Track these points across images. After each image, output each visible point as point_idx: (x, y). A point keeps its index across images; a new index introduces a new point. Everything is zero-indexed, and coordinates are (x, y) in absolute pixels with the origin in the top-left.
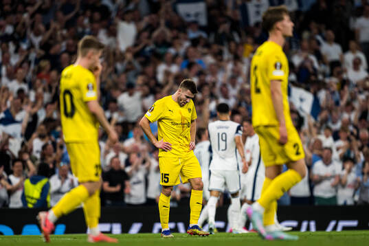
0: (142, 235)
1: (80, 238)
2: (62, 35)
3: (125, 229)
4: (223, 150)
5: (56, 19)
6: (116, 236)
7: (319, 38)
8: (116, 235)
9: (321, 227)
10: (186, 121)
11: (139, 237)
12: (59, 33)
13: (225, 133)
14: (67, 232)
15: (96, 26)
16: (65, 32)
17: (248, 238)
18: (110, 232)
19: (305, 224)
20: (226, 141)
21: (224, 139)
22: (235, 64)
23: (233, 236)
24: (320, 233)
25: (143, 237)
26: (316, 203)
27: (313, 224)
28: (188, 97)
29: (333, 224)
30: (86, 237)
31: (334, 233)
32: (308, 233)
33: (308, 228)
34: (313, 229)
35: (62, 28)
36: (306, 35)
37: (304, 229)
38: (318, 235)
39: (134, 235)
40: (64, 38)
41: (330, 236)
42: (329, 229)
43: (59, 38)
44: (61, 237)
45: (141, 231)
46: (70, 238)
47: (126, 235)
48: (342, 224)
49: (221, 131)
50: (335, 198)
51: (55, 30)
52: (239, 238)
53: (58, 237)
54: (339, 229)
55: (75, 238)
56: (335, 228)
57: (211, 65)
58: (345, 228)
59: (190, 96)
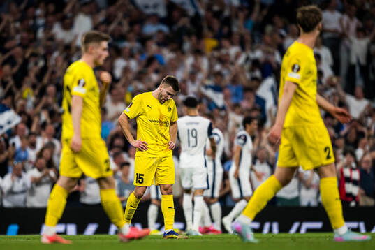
0: (98, 236)
1: (34, 239)
2: (15, 27)
3: (81, 230)
4: (193, 147)
5: (8, 11)
6: (71, 238)
7: (283, 32)
8: (71, 236)
9: (284, 228)
10: (164, 120)
11: (95, 238)
12: (12, 26)
13: (195, 130)
14: (20, 232)
15: (51, 18)
16: (18, 25)
17: (208, 240)
18: (65, 233)
19: (267, 226)
20: (196, 137)
21: (194, 135)
22: (196, 59)
23: (193, 238)
24: (283, 235)
25: (99, 238)
26: (279, 204)
27: (275, 226)
28: (169, 94)
29: (296, 225)
30: (39, 239)
31: (297, 235)
32: (271, 235)
33: (271, 230)
34: (275, 230)
35: (15, 21)
36: (269, 28)
37: (266, 230)
38: (281, 238)
39: (90, 236)
40: (17, 31)
41: (293, 239)
42: (293, 230)
43: (12, 31)
44: (14, 238)
45: (97, 232)
46: (24, 238)
47: (81, 236)
48: (306, 225)
49: (191, 127)
50: (297, 199)
51: (8, 23)
52: (199, 240)
53: (10, 238)
54: (303, 231)
55: (28, 239)
56: (298, 230)
57: (171, 60)
58: (309, 230)
59: (172, 93)
